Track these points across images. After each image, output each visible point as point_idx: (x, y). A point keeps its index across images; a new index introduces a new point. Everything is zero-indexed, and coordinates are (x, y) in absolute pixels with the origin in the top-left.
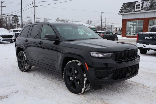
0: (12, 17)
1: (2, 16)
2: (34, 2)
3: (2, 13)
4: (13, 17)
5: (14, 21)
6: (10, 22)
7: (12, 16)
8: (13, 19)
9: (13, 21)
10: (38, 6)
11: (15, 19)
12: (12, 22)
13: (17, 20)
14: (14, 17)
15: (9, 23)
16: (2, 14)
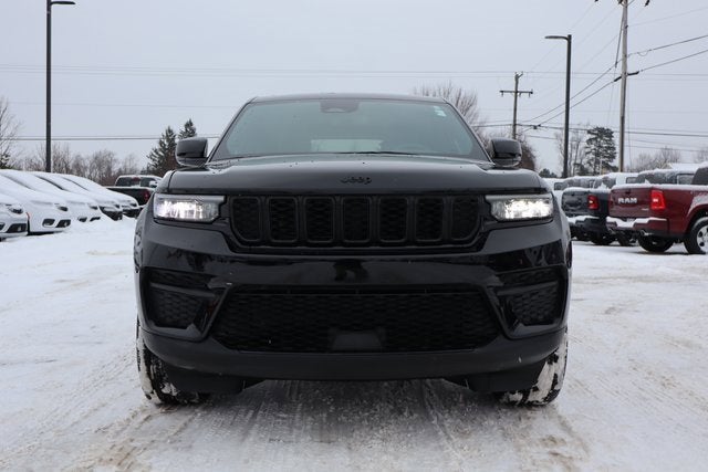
0: (589, 136)
1: (514, 130)
2: (621, 56)
3: (515, 121)
4: (590, 139)
5: (597, 154)
6: (578, 162)
7: (589, 132)
8: (593, 147)
9: (591, 156)
10: (637, 73)
11: (600, 147)
12: (585, 160)
13: (609, 148)
14: (595, 139)
15: (575, 164)
16: (515, 125)
